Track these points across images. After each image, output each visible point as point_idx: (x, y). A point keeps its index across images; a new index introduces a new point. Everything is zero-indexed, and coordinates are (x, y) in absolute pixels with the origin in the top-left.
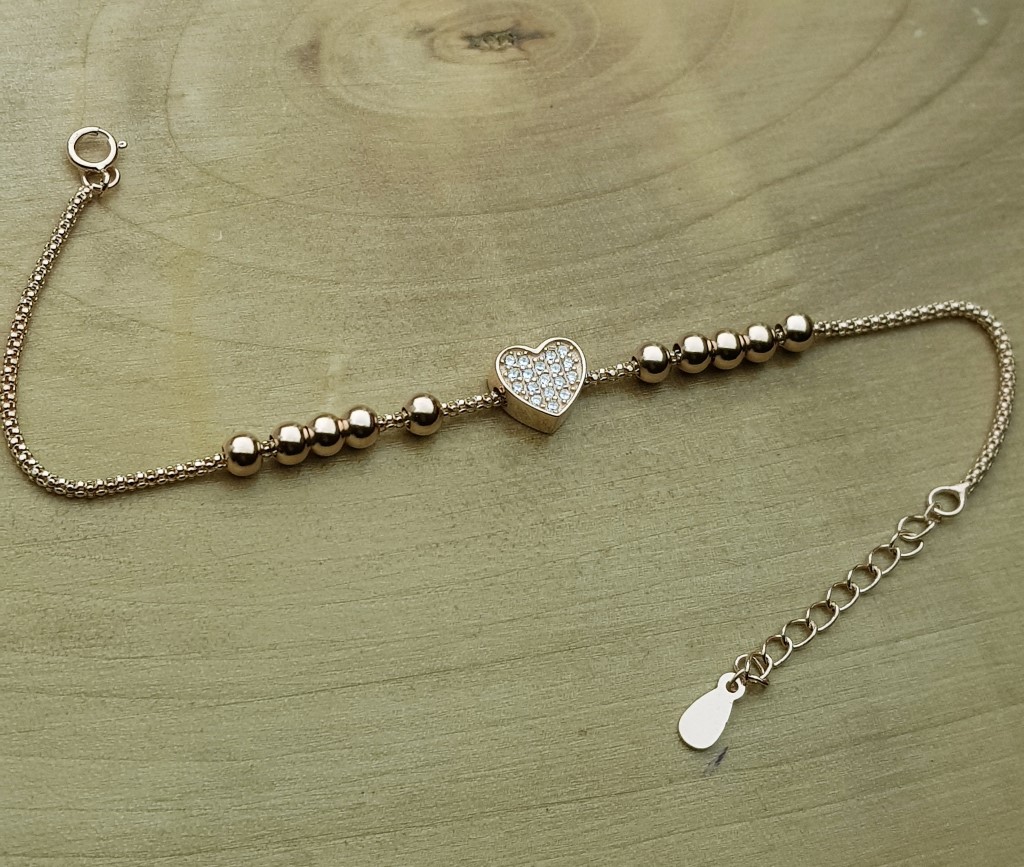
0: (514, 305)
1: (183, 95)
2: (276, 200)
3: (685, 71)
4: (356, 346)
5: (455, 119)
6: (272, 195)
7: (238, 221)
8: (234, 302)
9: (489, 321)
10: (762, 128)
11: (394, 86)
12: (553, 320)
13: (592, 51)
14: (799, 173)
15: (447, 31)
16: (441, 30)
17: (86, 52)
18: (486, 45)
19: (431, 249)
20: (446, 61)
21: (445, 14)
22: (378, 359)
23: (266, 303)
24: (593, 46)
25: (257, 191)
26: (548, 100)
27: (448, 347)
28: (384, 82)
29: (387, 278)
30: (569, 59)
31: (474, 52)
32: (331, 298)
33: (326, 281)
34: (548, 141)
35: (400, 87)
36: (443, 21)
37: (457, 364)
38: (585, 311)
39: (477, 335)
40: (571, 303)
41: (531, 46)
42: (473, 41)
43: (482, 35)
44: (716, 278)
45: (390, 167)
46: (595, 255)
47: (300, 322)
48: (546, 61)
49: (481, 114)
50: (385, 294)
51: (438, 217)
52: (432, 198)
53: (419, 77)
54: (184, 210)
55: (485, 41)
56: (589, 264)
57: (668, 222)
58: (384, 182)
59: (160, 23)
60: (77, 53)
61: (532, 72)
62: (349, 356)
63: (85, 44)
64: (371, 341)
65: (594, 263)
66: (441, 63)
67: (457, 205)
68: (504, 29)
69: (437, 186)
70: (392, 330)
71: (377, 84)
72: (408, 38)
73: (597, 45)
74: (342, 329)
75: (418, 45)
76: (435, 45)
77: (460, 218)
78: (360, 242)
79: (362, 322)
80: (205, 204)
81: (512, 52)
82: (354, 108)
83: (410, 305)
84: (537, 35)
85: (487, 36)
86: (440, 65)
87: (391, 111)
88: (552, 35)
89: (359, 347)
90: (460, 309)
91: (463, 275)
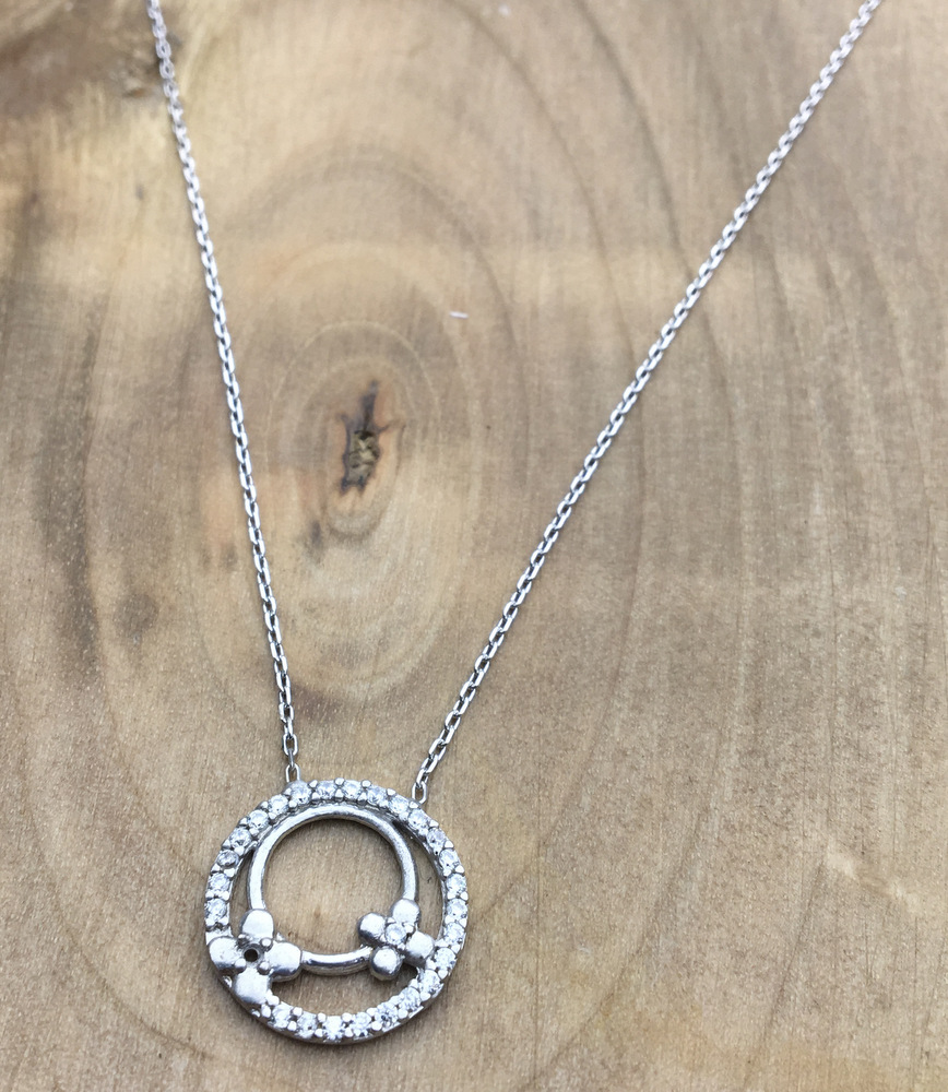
0: (791, 591)
1: (317, 916)
2: (543, 844)
3: (480, 258)
4: (818, 825)
5: (474, 551)
6: (531, 845)
7: (566, 914)
8: (707, 973)
9: (809, 631)
10: (592, 211)
11: (394, 608)
12: (823, 552)
13: (416, 348)
14: (667, 201)
15: (324, 508)
16: (318, 513)
17: (185, 1046)
18: (363, 468)
19: (676, 661)
20: (374, 526)
21: (295, 498)
22: (844, 802)
23: (719, 926)
24: (406, 343)
25: (520, 867)
26: (477, 429)
27: (841, 700)
28: (383, 618)
29: (709, 737)
30: (420, 378)
31: (371, 488)
32: (729, 827)
33: (698, 826)
34: (542, 452)
35: (399, 601)
36: (305, 505)
37: (869, 698)
38: (818, 510)
39: (830, 654)
40: (802, 520)
41: (383, 416)
42: (352, 480)
43: (346, 467)
44: (801, 344)
45: (529, 665)
46: (734, 465)
47: (761, 887)
48: (413, 406)
49: (474, 518)
50: (738, 751)
51: (626, 633)
52: (594, 629)
53: (391, 571)
54: (526, 990)
55: (356, 466)
56: (746, 478)
57: (704, 365)
58: (551, 682)
59: (170, 905)
60: (180, 1062)
61: (425, 431)
62: (832, 839)
63: (170, 1042)
64: (813, 798)
65: (745, 471)
66: (375, 534)
67: (611, 602)
68: (345, 436)
69: (575, 614)
70: (800, 764)
71: (384, 630)
72: (319, 561)
73: (408, 338)
74: (785, 832)
75: (336, 554)
76: (343, 530)
77: (636, 605)
78: (643, 751)
79: (779, 801)
80: (523, 955)
81: (387, 442)
82: (414, 677)
83: (762, 723)
84: (369, 404)
85: (350, 459)
86: (378, 538)
87: (434, 629)
88: (374, 383)
89: (820, 820)
90: (783, 659)
91: (727, 637)
